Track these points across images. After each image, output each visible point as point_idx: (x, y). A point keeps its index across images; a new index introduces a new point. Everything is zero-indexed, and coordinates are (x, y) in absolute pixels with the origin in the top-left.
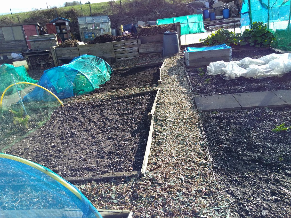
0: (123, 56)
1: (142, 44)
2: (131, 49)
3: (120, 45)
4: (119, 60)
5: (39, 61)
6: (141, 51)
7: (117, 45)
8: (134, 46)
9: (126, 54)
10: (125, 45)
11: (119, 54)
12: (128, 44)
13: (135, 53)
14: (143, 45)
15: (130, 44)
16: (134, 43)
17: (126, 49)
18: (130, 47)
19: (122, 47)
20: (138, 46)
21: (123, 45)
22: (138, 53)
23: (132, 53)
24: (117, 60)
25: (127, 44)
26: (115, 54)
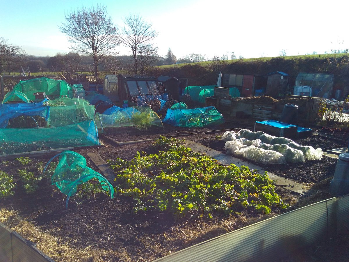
0: (258, 115)
2: (266, 112)
3: (258, 106)
4: (255, 118)
6: (273, 115)
7: (256, 106)
8: (268, 110)
9: (261, 115)
11: (256, 113)
12: (264, 107)
13: (269, 115)
15: (266, 108)
16: (269, 108)
17: (262, 111)
20: (272, 110)
21: (261, 106)
23: (266, 115)
26: (253, 112)
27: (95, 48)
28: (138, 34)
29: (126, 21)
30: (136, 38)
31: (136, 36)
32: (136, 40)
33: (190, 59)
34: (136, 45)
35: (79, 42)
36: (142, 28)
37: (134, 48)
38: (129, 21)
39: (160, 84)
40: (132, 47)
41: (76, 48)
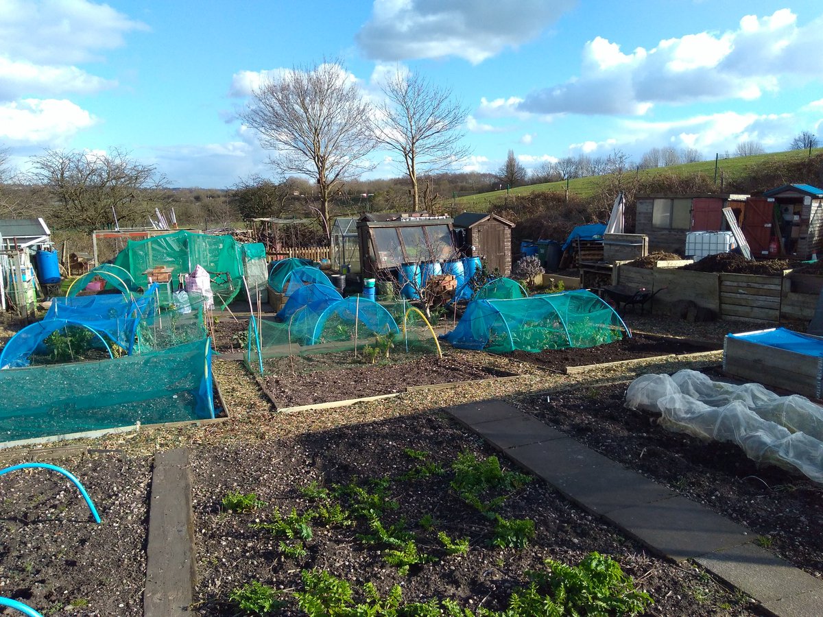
0: (738, 311)
1: (793, 294)
2: (762, 300)
3: (735, 284)
4: (729, 318)
5: (598, 283)
6: (786, 309)
7: (728, 283)
8: (769, 293)
9: (748, 309)
10: (749, 287)
11: (731, 306)
12: (756, 285)
13: (771, 312)
14: (794, 297)
15: (761, 287)
16: (773, 287)
17: (750, 297)
18: (761, 293)
19: (741, 291)
20: (782, 295)
21: (745, 285)
22: (777, 313)
23: (763, 310)
24: (723, 317)
25: (753, 285)
26: (721, 303)
27: (320, 161)
28: (417, 116)
29: (388, 89)
30: (414, 127)
31: (413, 123)
32: (414, 132)
33: (560, 173)
34: (413, 144)
35: (287, 147)
36: (426, 101)
37: (409, 152)
38: (396, 87)
39: (460, 232)
40: (405, 149)
41: (279, 162)
